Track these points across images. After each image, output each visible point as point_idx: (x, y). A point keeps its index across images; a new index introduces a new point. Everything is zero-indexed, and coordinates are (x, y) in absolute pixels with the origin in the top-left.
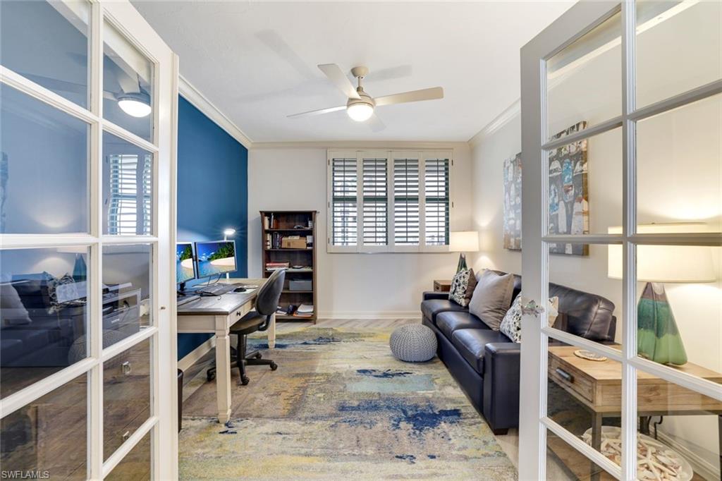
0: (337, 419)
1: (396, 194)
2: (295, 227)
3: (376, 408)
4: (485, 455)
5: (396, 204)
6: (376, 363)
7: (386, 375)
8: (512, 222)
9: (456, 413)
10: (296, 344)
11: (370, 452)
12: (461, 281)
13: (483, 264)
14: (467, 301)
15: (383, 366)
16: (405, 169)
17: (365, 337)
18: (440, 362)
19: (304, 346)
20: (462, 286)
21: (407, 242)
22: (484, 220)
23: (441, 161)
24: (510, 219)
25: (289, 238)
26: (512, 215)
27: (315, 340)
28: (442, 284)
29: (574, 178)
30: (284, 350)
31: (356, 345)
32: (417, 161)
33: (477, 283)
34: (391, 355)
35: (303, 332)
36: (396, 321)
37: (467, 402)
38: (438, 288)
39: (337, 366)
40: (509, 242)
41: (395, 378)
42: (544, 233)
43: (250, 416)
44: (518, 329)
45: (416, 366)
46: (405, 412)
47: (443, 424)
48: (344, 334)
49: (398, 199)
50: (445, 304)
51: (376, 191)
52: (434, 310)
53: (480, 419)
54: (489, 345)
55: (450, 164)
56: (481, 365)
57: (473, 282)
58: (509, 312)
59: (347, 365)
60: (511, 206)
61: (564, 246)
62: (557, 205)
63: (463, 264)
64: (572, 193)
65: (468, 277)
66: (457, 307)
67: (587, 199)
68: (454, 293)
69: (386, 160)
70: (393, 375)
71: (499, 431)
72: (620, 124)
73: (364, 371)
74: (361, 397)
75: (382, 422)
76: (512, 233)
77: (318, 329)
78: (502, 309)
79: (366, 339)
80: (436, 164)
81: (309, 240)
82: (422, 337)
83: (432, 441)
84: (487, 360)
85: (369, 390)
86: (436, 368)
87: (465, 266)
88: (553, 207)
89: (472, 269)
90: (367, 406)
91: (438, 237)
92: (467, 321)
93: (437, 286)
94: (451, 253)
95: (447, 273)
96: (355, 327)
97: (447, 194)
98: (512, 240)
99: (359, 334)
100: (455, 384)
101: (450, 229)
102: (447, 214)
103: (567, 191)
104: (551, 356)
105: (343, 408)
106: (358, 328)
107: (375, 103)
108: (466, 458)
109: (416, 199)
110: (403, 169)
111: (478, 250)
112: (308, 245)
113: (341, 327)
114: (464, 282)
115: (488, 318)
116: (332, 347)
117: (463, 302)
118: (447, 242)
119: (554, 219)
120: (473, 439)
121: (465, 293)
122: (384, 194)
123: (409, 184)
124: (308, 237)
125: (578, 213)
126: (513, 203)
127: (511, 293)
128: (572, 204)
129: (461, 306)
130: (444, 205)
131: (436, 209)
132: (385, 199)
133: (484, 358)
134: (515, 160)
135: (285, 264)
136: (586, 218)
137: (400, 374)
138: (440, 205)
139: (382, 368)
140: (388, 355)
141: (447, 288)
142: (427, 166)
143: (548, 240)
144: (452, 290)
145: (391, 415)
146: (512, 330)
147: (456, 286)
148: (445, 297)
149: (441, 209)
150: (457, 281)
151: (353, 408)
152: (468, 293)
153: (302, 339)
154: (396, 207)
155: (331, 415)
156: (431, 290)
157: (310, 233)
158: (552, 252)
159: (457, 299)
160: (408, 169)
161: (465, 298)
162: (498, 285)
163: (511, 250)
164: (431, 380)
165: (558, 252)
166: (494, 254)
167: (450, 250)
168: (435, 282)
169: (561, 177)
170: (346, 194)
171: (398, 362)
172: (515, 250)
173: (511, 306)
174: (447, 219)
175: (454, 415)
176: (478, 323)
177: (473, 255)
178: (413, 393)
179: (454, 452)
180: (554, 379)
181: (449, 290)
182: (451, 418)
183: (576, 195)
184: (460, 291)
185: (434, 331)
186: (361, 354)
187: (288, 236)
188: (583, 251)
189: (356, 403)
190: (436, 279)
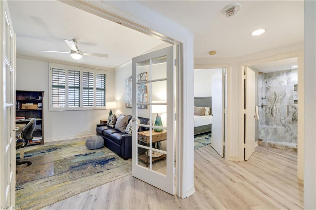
0: (71, 171)
1: (84, 86)
2: (30, 99)
3: (86, 164)
4: (123, 165)
5: (84, 90)
6: (81, 152)
7: (86, 155)
8: (128, 99)
9: (114, 158)
10: (37, 154)
11: (88, 174)
12: (111, 119)
13: (118, 113)
14: (114, 125)
15: (84, 152)
16: (88, 76)
17: (72, 145)
18: (105, 147)
19: (42, 154)
20: (112, 120)
21: (89, 105)
22: (118, 98)
23: (103, 75)
24: (127, 98)
25: (27, 104)
26: (128, 96)
27: (47, 151)
28: (103, 121)
29: (144, 87)
30: (31, 157)
31: (70, 148)
32: (93, 73)
33: (117, 119)
34: (86, 149)
35: (38, 149)
36: (84, 138)
37: (116, 155)
38: (102, 123)
39: (64, 156)
40: (127, 105)
41: (90, 155)
42: (137, 103)
43: (28, 182)
44: (130, 130)
45: (97, 150)
46: (96, 162)
47: (110, 162)
48: (62, 146)
49: (84, 88)
50: (106, 128)
51: (75, 84)
52: (103, 130)
53: (121, 158)
54: (122, 135)
55: (106, 76)
56: (121, 142)
57: (116, 119)
58: (128, 126)
59: (68, 155)
60: (127, 93)
61: (142, 106)
62: (140, 94)
63: (111, 113)
64: (144, 91)
65: (114, 117)
66: (110, 128)
67: (147, 93)
68: (109, 123)
69: (80, 71)
70: (89, 154)
71: (126, 159)
72: (149, 82)
73: (77, 156)
74: (79, 163)
75: (89, 167)
76: (128, 102)
77: (47, 146)
78: (125, 126)
79: (73, 146)
80: (101, 75)
81: (39, 105)
82: (99, 140)
83: (107, 166)
84: (122, 140)
85: (81, 160)
86: (104, 149)
87: (112, 114)
88: (139, 95)
89: (115, 115)
90: (82, 164)
91: (101, 103)
92: (114, 131)
93: (101, 122)
94: (107, 109)
95: (105, 117)
96: (66, 143)
97: (105, 87)
98: (128, 105)
99: (69, 145)
100: (112, 152)
101: (106, 101)
102: (105, 95)
103: (143, 90)
104: (138, 134)
105: (72, 167)
106: (68, 143)
107: (83, 54)
108: (118, 167)
109: (92, 89)
110: (87, 76)
111: (116, 108)
112: (39, 107)
113: (59, 144)
114: (112, 119)
115: (121, 129)
116: (58, 151)
117: (112, 126)
118: (105, 105)
119: (139, 98)
120: (119, 163)
121: (113, 123)
122: (78, 86)
123: (89, 82)
124: (38, 104)
125: (145, 97)
126: (128, 93)
127: (128, 121)
128: (144, 94)
129: (112, 127)
130: (103, 91)
131: (100, 93)
132: (79, 88)
133: (121, 139)
134: (129, 79)
135: (23, 117)
136: (147, 98)
137: (92, 153)
138: (102, 91)
139: (84, 153)
140: (85, 149)
141: (106, 122)
142: (97, 76)
143: (138, 104)
144: (108, 122)
145: (92, 164)
146: (129, 131)
147: (110, 121)
148: (105, 125)
149: (102, 93)
150: (110, 119)
151: (77, 166)
152: (114, 123)
153: (39, 151)
154: (84, 91)
155: (68, 171)
156: (99, 123)
157: (41, 102)
158: (138, 108)
159: (110, 125)
160: (89, 76)
161: (113, 125)
162: (124, 118)
163: (127, 108)
164: (103, 153)
165: (140, 108)
166: (122, 109)
167: (106, 108)
168: (100, 121)
169: (141, 86)
170: (60, 84)
171: (90, 150)
172: (128, 108)
173: (128, 124)
174: (105, 97)
175: (113, 159)
176: (118, 131)
177: (114, 109)
178: (98, 157)
179: (114, 167)
180: (139, 140)
181: (107, 123)
182: (112, 160)
183: (144, 92)
184: (111, 122)
185: (103, 137)
186: (73, 151)
187: (25, 103)
188: (146, 107)
189: (77, 165)
190: (101, 120)
